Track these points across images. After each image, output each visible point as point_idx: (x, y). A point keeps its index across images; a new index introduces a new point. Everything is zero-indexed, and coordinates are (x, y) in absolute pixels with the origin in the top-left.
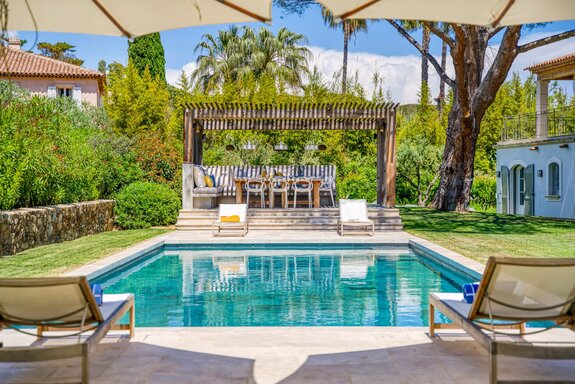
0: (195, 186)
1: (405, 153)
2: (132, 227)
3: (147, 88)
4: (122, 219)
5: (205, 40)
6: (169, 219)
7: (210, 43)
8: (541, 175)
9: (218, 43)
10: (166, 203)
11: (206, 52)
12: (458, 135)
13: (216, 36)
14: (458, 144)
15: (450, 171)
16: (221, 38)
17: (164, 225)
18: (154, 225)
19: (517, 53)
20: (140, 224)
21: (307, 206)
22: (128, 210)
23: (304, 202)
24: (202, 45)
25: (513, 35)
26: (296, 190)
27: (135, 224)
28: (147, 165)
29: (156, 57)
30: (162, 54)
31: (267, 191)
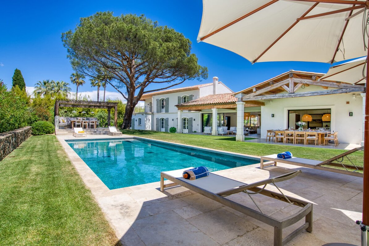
0: (59, 122)
1: (100, 115)
2: (39, 135)
3: (24, 94)
4: (35, 132)
5: (38, 82)
6: (52, 132)
7: (40, 83)
8: (136, 121)
9: (43, 84)
10: (51, 127)
11: (39, 86)
12: (129, 111)
13: (42, 82)
14: (129, 113)
15: (126, 119)
16: (44, 83)
17: (50, 134)
18: (47, 134)
19: (143, 93)
20: (42, 133)
21: (93, 128)
22: (37, 129)
23: (93, 127)
24: (38, 84)
25: (143, 89)
26: (91, 124)
27: (40, 133)
28: (40, 116)
29: (23, 86)
30: (25, 85)
31: (82, 124)
